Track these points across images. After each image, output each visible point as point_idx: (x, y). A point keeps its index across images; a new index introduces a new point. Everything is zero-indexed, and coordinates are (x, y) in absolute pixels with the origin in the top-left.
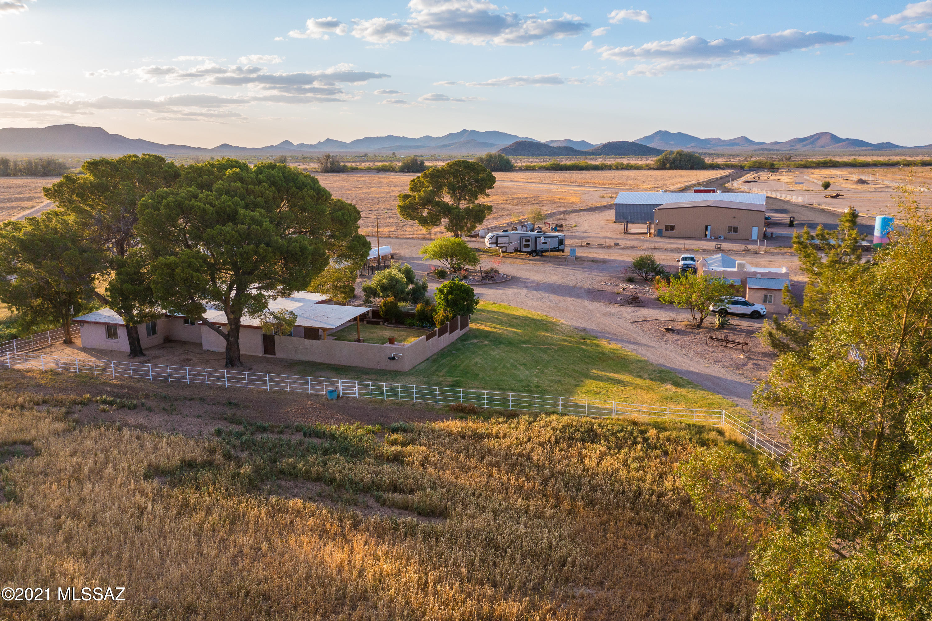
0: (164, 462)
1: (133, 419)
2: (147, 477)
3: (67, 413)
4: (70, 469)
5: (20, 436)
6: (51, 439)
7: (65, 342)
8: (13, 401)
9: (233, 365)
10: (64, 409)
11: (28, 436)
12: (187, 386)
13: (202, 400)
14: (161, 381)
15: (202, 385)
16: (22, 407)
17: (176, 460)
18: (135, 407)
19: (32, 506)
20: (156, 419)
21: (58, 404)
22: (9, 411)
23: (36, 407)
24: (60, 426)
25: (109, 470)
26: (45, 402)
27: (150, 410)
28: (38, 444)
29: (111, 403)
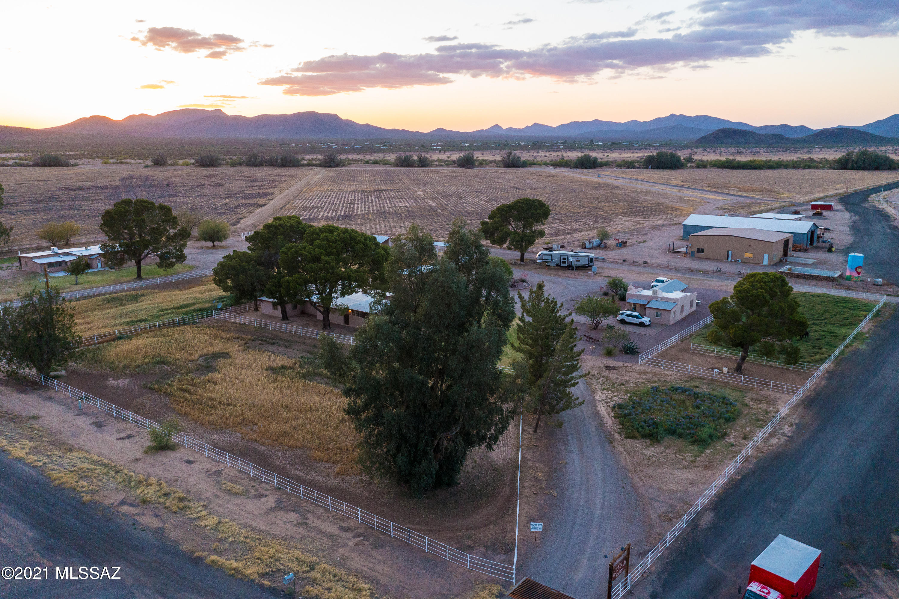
0: (275, 365)
1: (272, 348)
2: (267, 369)
3: (246, 343)
4: (240, 364)
5: (225, 351)
6: (236, 353)
7: (254, 310)
8: (225, 336)
9: (326, 329)
10: (244, 342)
11: (228, 351)
12: (300, 336)
13: (304, 343)
14: (290, 333)
15: (307, 337)
16: (229, 339)
17: (280, 365)
18: (274, 344)
19: (224, 374)
20: (281, 349)
21: (243, 339)
22: (223, 340)
23: (234, 340)
24: (241, 348)
25: (254, 366)
26: (238, 338)
27: (280, 345)
28: (231, 354)
29: (265, 341)
